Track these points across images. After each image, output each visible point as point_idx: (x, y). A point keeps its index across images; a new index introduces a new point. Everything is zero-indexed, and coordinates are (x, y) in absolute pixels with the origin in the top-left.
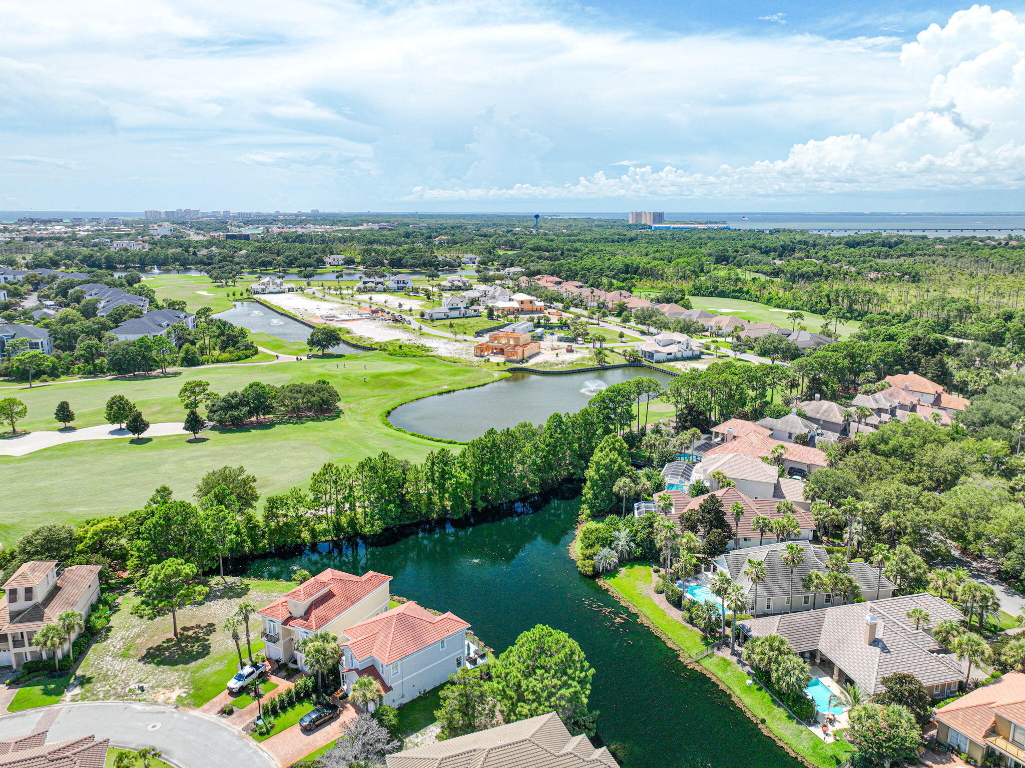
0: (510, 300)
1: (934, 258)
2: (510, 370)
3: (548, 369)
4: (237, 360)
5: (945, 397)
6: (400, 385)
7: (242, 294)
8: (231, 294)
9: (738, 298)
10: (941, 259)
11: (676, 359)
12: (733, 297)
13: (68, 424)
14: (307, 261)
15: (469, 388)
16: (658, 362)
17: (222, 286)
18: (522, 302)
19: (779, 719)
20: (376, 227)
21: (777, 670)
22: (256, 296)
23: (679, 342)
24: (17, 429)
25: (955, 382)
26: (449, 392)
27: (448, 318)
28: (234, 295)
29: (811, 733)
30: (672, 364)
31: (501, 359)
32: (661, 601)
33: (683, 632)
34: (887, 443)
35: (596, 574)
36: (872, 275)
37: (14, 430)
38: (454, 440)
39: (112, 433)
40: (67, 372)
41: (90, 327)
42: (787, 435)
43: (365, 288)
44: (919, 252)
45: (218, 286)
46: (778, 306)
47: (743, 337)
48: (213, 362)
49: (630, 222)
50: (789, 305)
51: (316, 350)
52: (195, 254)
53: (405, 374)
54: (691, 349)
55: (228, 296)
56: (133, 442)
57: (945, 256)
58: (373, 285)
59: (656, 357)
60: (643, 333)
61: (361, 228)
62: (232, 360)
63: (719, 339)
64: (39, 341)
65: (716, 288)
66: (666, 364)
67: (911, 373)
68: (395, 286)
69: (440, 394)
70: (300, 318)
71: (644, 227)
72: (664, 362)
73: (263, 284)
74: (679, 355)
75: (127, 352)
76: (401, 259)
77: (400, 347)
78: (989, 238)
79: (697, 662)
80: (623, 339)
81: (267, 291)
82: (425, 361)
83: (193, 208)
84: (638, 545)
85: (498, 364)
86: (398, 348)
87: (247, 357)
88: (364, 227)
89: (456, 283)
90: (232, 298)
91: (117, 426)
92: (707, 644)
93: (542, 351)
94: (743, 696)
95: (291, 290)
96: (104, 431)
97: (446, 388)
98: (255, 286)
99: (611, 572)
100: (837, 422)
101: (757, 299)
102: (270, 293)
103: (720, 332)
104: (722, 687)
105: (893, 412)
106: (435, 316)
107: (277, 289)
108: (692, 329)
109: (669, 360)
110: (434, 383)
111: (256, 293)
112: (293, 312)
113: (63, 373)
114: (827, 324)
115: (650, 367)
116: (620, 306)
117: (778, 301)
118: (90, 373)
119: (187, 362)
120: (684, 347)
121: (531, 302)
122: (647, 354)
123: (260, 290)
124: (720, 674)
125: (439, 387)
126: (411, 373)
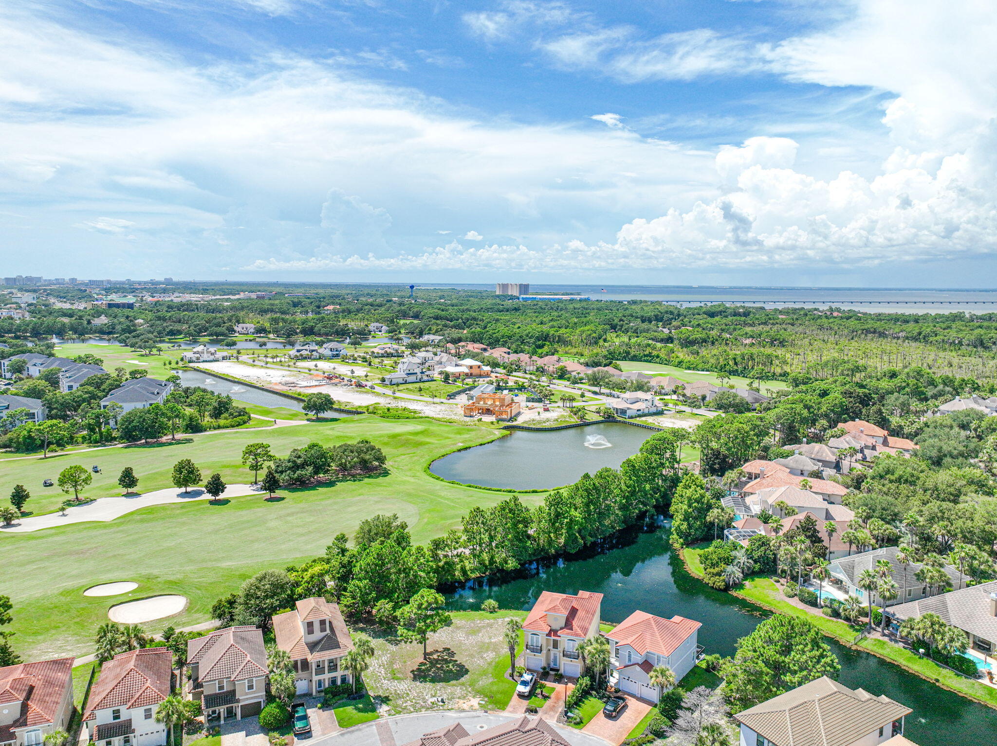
0: (457, 365)
1: (784, 326)
2: (506, 428)
3: (539, 426)
4: (237, 426)
5: (891, 439)
6: (419, 444)
7: (177, 363)
8: (167, 363)
9: (650, 362)
10: (790, 327)
11: (645, 415)
12: (645, 361)
13: (130, 490)
14: (219, 329)
15: (481, 445)
16: (632, 418)
17: (146, 355)
18: (471, 367)
19: (950, 677)
20: (253, 296)
21: (942, 639)
22: (191, 365)
23: (646, 400)
24: (80, 496)
25: (893, 426)
26: (466, 449)
27: (406, 383)
28: (170, 363)
29: (981, 684)
30: (644, 419)
31: (493, 418)
32: (795, 602)
33: (829, 624)
34: (893, 474)
35: (727, 588)
36: (748, 341)
37: (77, 498)
38: (513, 490)
39: (179, 496)
40: (71, 441)
41: (81, 396)
42: (800, 472)
43: (301, 355)
44: (771, 322)
45: (142, 356)
46: (689, 368)
47: (688, 395)
48: (215, 429)
49: (497, 293)
50: (700, 366)
51: (312, 415)
52: (89, 322)
53: (416, 434)
54: (656, 406)
55: (165, 364)
56: (212, 503)
57: (793, 325)
58: (308, 352)
59: (629, 413)
60: (595, 393)
61: (237, 297)
62: (233, 426)
63: (666, 397)
64: (35, 411)
65: (628, 353)
66: (638, 419)
67: (857, 420)
68: (330, 353)
69: (459, 451)
70: (258, 385)
71: (512, 298)
72: (636, 417)
73: (198, 353)
74: (646, 411)
75: (144, 419)
76: (312, 328)
77: (388, 410)
78: (816, 309)
79: (856, 644)
80: (584, 399)
81: (202, 359)
82: (423, 422)
83: (35, 275)
84: (756, 562)
85: (492, 423)
86: (386, 411)
87: (245, 423)
88: (242, 295)
89: (389, 351)
90: (168, 366)
91: (183, 490)
92: (857, 631)
93: (521, 410)
94: (910, 665)
95: (224, 358)
96: (171, 495)
97: (461, 445)
98: (189, 355)
99: (739, 586)
100: (830, 460)
101: (667, 363)
102: (204, 361)
103: (663, 391)
104: (888, 660)
105: (862, 451)
106: (394, 381)
107: (212, 358)
108: (645, 388)
109: (639, 416)
110: (448, 442)
111: (190, 362)
112: (247, 380)
113: (68, 444)
114: (752, 383)
115: (624, 423)
116: (561, 369)
117: (688, 364)
118: (96, 442)
119: (191, 429)
120: (650, 403)
121: (479, 367)
122: (619, 411)
123: (194, 359)
124: (881, 651)
125: (455, 444)
126: (422, 432)
